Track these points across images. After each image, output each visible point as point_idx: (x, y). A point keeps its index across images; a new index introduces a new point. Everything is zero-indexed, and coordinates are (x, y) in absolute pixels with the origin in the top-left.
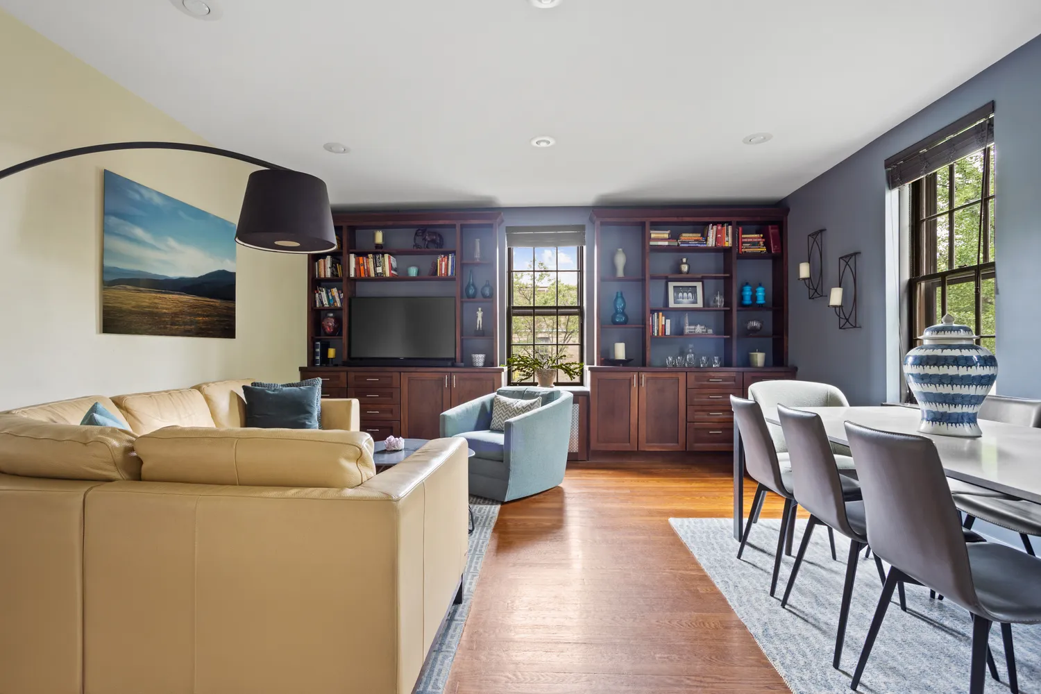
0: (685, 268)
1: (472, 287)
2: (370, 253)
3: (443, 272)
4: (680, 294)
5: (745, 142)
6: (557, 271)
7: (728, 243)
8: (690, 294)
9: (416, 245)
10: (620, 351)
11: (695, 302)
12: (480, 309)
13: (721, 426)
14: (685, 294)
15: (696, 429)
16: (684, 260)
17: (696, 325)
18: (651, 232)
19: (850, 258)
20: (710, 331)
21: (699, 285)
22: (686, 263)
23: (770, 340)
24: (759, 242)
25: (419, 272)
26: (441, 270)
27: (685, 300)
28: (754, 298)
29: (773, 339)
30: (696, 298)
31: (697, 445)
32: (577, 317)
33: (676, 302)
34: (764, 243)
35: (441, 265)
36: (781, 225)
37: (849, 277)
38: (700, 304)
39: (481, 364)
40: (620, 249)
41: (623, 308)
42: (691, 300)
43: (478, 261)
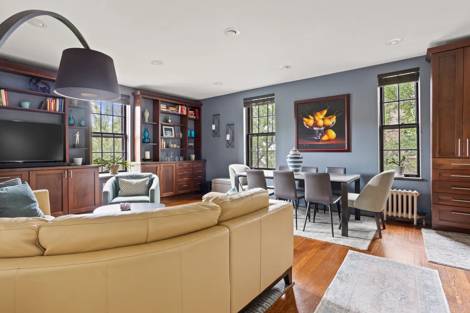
0: (170, 121)
1: (72, 120)
2: (2, 89)
3: (52, 108)
4: (167, 131)
5: (214, 84)
6: (113, 116)
7: (185, 113)
8: (170, 131)
9: (30, 89)
10: (148, 155)
11: (172, 135)
12: (78, 133)
13: (186, 183)
14: (168, 131)
15: (179, 185)
16: (170, 118)
17: (174, 144)
18: (161, 105)
19: (230, 125)
20: (179, 147)
21: (173, 128)
22: (170, 119)
23: (194, 150)
24: (193, 114)
25: (30, 106)
26: (50, 106)
27: (169, 134)
28: (191, 134)
29: (195, 150)
30: (172, 134)
31: (179, 191)
32: (121, 139)
33: (166, 135)
34: (194, 115)
35: (50, 104)
36: (199, 109)
37: (230, 131)
38: (173, 136)
39: (81, 164)
40: (147, 110)
41: (148, 136)
42: (171, 134)
43: (76, 105)
